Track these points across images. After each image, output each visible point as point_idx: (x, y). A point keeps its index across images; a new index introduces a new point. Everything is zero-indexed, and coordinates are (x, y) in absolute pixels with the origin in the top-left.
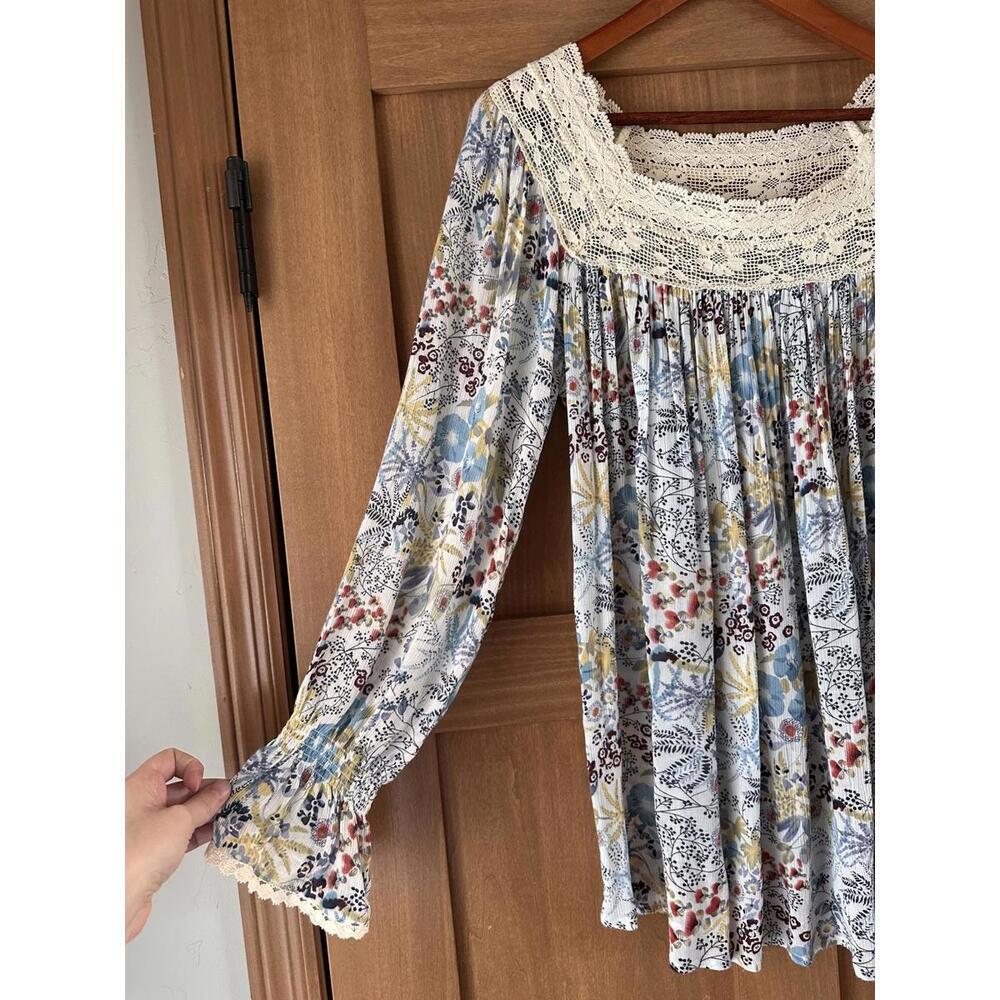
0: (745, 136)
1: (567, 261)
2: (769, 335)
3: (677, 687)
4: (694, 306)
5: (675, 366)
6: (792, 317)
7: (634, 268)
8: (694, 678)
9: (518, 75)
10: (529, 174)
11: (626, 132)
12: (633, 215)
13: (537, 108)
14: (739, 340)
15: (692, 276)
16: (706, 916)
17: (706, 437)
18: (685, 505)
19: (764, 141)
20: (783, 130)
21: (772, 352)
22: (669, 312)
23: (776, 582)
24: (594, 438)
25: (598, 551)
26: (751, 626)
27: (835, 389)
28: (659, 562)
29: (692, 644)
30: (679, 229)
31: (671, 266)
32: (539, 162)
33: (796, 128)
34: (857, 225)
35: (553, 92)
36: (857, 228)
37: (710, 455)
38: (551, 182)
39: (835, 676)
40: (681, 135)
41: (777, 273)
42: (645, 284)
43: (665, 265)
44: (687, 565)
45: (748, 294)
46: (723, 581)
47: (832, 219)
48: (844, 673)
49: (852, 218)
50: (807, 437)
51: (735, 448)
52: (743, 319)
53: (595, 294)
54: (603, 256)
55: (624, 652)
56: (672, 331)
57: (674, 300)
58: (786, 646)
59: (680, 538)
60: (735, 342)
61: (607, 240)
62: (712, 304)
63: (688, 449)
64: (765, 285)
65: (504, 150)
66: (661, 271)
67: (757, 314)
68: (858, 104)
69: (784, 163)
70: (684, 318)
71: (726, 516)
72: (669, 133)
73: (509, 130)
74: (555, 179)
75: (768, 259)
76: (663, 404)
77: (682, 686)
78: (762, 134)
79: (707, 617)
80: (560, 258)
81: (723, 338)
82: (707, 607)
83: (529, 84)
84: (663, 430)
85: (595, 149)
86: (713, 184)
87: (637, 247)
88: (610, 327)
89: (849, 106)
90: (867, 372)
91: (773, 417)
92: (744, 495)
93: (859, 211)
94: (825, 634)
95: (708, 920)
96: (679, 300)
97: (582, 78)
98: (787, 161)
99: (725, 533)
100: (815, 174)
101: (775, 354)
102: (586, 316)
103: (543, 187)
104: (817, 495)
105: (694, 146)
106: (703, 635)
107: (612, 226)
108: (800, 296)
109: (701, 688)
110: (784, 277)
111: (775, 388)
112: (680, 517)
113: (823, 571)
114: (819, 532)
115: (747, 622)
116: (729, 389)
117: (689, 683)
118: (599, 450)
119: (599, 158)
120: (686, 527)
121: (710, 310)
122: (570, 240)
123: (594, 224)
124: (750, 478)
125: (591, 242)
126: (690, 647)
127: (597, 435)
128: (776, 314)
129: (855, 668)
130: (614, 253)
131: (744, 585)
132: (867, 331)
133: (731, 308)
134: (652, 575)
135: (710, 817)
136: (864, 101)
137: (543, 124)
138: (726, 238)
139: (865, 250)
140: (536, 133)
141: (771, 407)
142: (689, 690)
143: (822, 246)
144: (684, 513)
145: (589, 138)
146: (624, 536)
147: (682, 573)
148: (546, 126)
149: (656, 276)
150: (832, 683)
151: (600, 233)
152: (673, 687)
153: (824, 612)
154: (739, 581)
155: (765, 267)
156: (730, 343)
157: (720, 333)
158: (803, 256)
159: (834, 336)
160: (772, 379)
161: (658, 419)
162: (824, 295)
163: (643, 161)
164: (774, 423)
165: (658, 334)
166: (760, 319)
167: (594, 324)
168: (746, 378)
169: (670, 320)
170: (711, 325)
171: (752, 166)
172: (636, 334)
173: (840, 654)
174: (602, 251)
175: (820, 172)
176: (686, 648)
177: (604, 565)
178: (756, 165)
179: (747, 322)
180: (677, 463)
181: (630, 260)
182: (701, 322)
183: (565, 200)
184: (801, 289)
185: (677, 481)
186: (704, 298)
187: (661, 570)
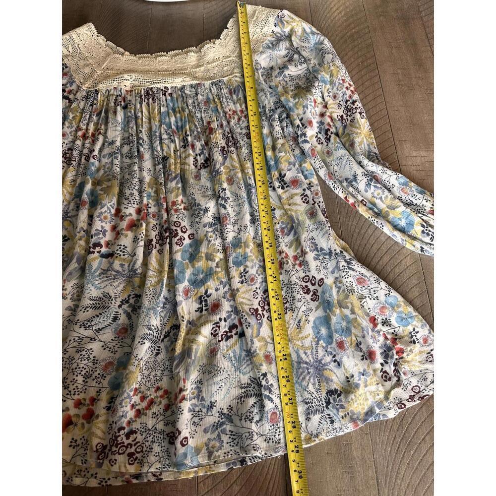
8: (122, 265)
16: (81, 421)
44: (128, 203)
46: (154, 216)
95: (83, 424)
106: (134, 241)
109: (126, 272)
112: (129, 181)
134: (116, 215)
135: (105, 349)
142: (117, 272)
147: (125, 208)
152: (107, 270)
176: (120, 248)
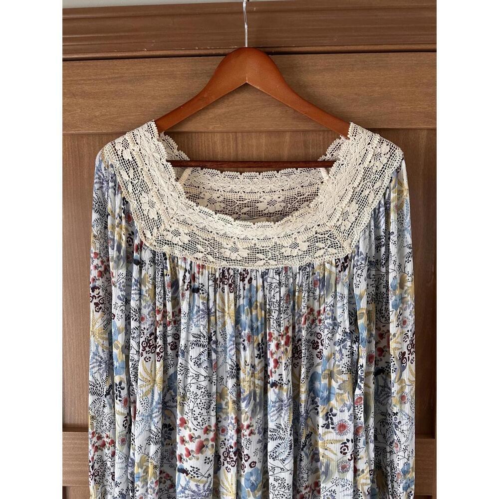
0: (260, 174)
1: (144, 248)
2: (260, 294)
3: (187, 490)
4: (217, 276)
5: (203, 311)
6: (274, 285)
7: (184, 253)
8: (197, 486)
9: (120, 139)
10: (124, 199)
11: (188, 171)
12: (184, 223)
13: (131, 159)
14: (242, 296)
15: (217, 259)
17: (220, 349)
18: (201, 390)
19: (270, 178)
20: (282, 171)
21: (261, 304)
22: (202, 279)
23: (248, 437)
24: (156, 347)
25: (152, 411)
26: (235, 458)
27: (297, 327)
28: (186, 419)
29: (197, 468)
30: (211, 232)
31: (206, 253)
32: (131, 191)
33: (290, 170)
34: (316, 233)
35: (140, 150)
36: (316, 235)
37: (221, 360)
38: (138, 203)
39: (276, 493)
40: (222, 173)
41: (267, 259)
42: (189, 263)
43: (202, 252)
44: (197, 425)
45: (249, 271)
46: (223, 431)
47: (302, 230)
48: (281, 493)
49: (314, 230)
50: (275, 355)
51: (234, 358)
52: (245, 285)
53: (160, 267)
54: (166, 246)
55: (170, 460)
56: (202, 290)
57: (206, 272)
58: (251, 472)
59: (196, 409)
60: (240, 297)
61: (169, 237)
62: (227, 275)
63: (206, 358)
64: (260, 266)
65: (111, 184)
66: (200, 255)
67: (254, 282)
68: (328, 157)
69: (281, 191)
70: (211, 282)
71: (227, 395)
72: (215, 171)
73: (113, 173)
74: (140, 201)
75: (262, 251)
76: (194, 330)
77: (190, 489)
78: (270, 173)
79: (209, 453)
80: (140, 247)
81: (232, 296)
82: (210, 447)
83: (126, 146)
84: (193, 345)
85: (164, 185)
86: (238, 202)
87: (186, 242)
88: (168, 286)
89: (323, 157)
90: (319, 317)
91: (258, 341)
92: (238, 384)
93: (319, 225)
94: (274, 468)
96: (209, 272)
97: (157, 142)
98: (283, 190)
99: (227, 404)
100: (299, 198)
101: (263, 305)
102: (154, 278)
103: (133, 205)
104: (277, 390)
105: (229, 179)
106: (205, 463)
107: (173, 229)
108: (279, 274)
109: (201, 492)
110: (271, 262)
111: (261, 324)
112: (197, 397)
113: (276, 434)
114: (276, 412)
115: (233, 456)
116: (233, 324)
117: (195, 489)
118: (158, 354)
119: (166, 189)
120: (200, 403)
121: (226, 279)
122: (147, 236)
123: (162, 228)
124: (242, 375)
125: (160, 238)
126: (195, 470)
127: (158, 345)
128: (265, 282)
129: (287, 491)
130: (173, 244)
131: (233, 436)
132: (320, 295)
133: (239, 278)
134: (181, 425)
136: (332, 155)
137: (134, 169)
138: (238, 238)
139: (320, 249)
140: (130, 174)
141: (258, 335)
142: (193, 492)
143: (295, 245)
144: (199, 395)
145: (160, 178)
146: (173, 399)
147: (194, 429)
148: (136, 170)
149: (197, 258)
150: (275, 496)
151: (165, 233)
152: (185, 489)
153: (274, 457)
154: (231, 433)
155: (260, 256)
156: (237, 298)
157: (231, 292)
158: (283, 250)
159: (298, 296)
160: (260, 319)
161: (192, 339)
162: (294, 273)
163: (198, 187)
164: (259, 344)
165: (195, 290)
166: (255, 285)
167: (158, 284)
168: (244, 318)
169: (202, 284)
170: (226, 287)
171: (262, 193)
172: (183, 289)
173: (280, 482)
174: (166, 243)
175: (302, 197)
176: (193, 470)
177: (154, 419)
178: (264, 192)
179: (247, 287)
180: (199, 365)
181: (182, 249)
182: (221, 285)
183: (145, 213)
184: (280, 269)
185: (198, 376)
186: (223, 271)
187: (186, 423)
